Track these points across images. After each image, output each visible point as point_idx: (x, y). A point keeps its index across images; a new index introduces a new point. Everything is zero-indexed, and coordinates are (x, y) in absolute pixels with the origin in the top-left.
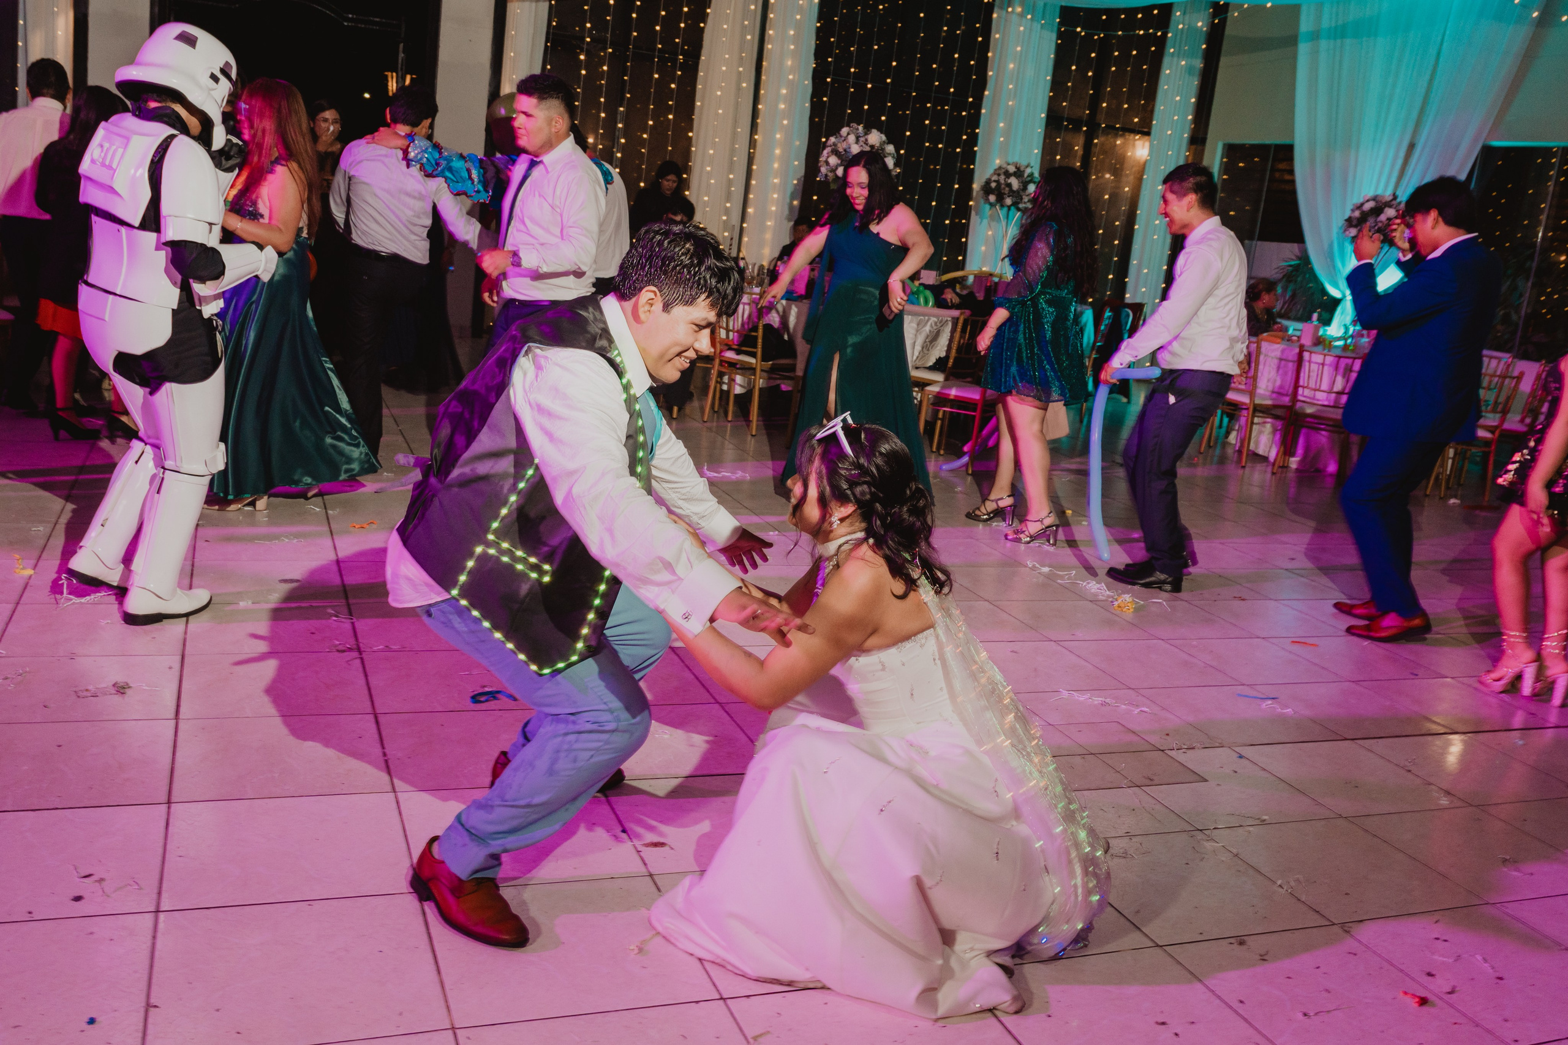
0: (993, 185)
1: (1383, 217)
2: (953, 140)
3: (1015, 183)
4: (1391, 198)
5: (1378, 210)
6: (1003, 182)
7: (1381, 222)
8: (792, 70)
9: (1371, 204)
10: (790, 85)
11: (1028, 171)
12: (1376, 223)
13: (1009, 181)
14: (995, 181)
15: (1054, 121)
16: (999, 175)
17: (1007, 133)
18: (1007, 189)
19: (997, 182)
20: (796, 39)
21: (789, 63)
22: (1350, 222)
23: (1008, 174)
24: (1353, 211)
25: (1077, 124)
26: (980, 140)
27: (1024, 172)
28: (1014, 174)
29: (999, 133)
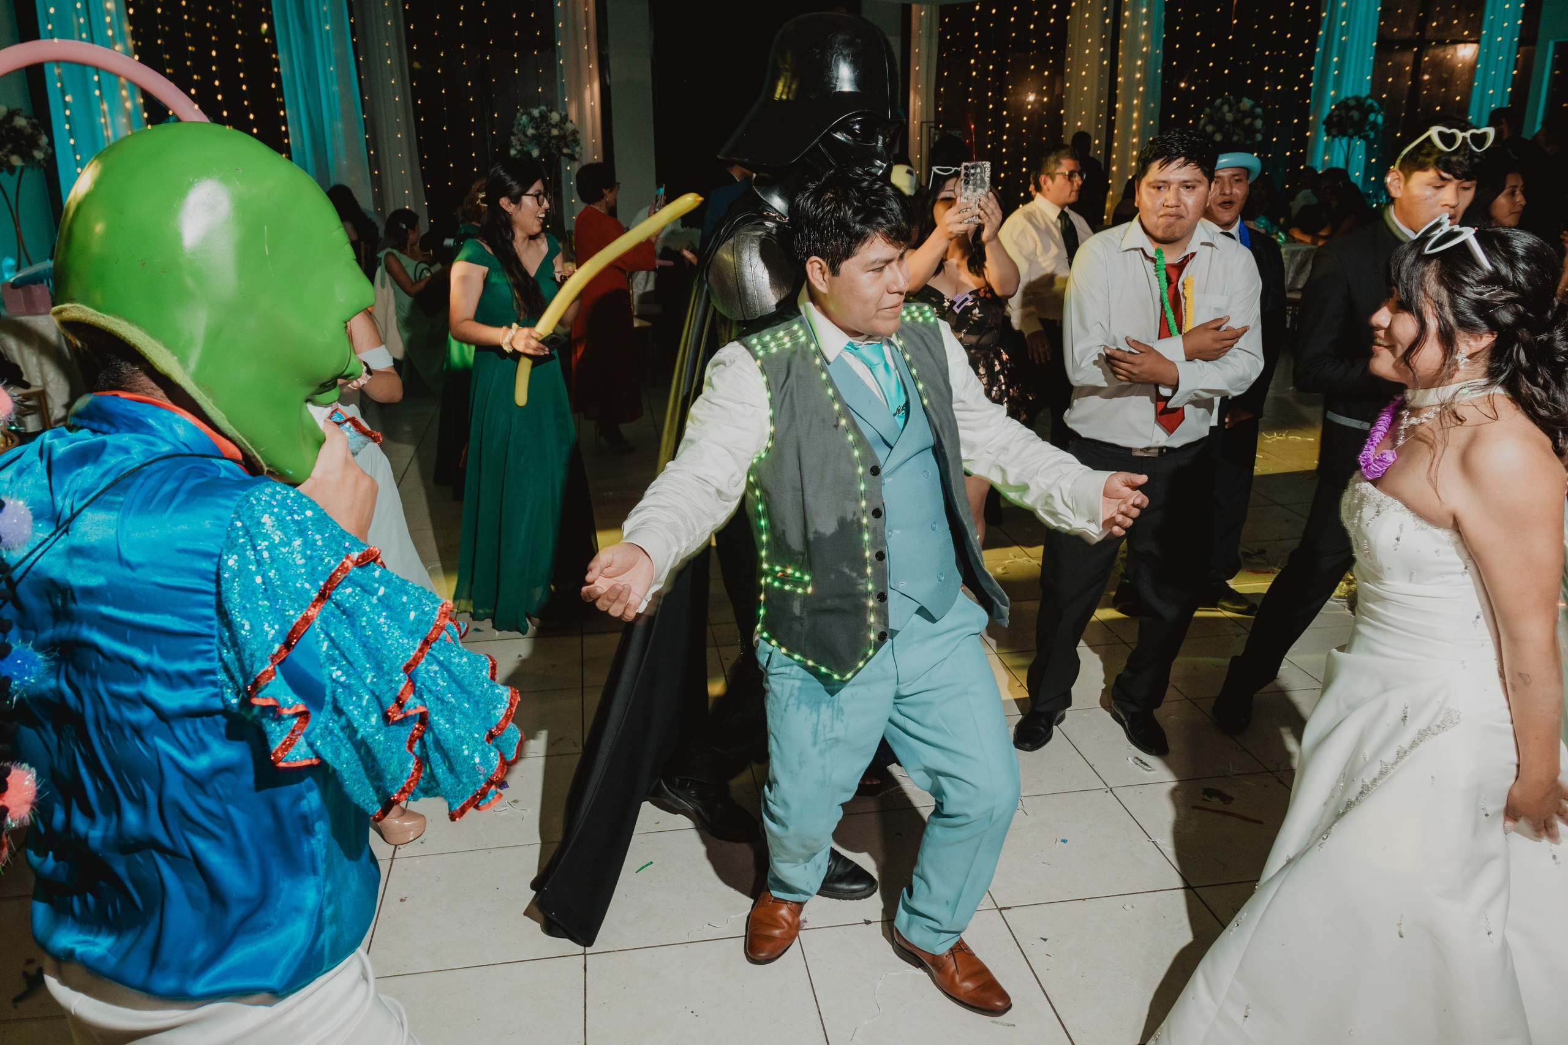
0: (1335, 119)
2: (1289, 80)
3: (1355, 114)
6: (1344, 115)
8: (1145, 44)
10: (1143, 56)
13: (1350, 114)
15: (1385, 46)
17: (1340, 66)
19: (1338, 116)
20: (1148, 16)
21: (1143, 37)
23: (1348, 108)
25: (1406, 45)
26: (1315, 77)
27: (1364, 103)
28: (1355, 107)
29: (1333, 67)
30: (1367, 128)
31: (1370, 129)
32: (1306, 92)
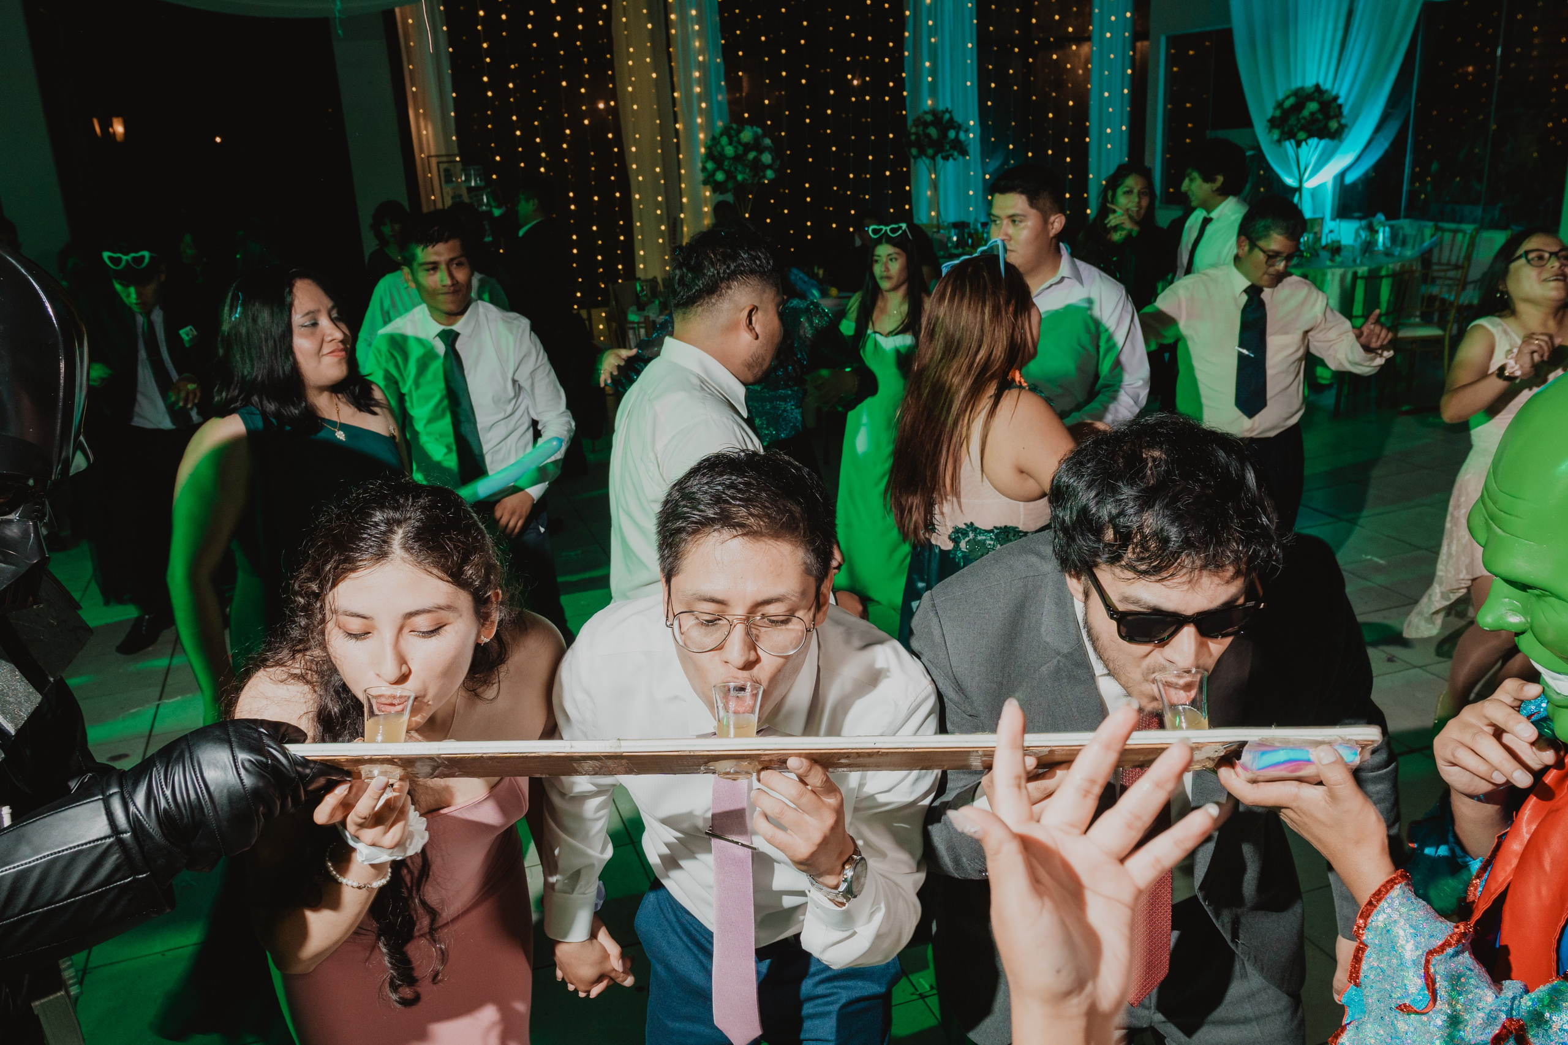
1: (1306, 113)
2: (879, 89)
3: (933, 132)
4: (1313, 90)
5: (1299, 106)
6: (921, 133)
7: (1304, 118)
8: (701, 51)
9: (1291, 101)
11: (947, 116)
12: (1299, 120)
14: (914, 134)
15: (985, 48)
16: (917, 126)
17: (933, 71)
18: (926, 140)
19: (916, 134)
21: (697, 44)
22: (1273, 123)
23: (926, 125)
24: (1275, 109)
26: (907, 85)
27: (942, 118)
28: (932, 123)
29: (925, 73)
30: (948, 147)
31: (951, 148)
32: (899, 102)
